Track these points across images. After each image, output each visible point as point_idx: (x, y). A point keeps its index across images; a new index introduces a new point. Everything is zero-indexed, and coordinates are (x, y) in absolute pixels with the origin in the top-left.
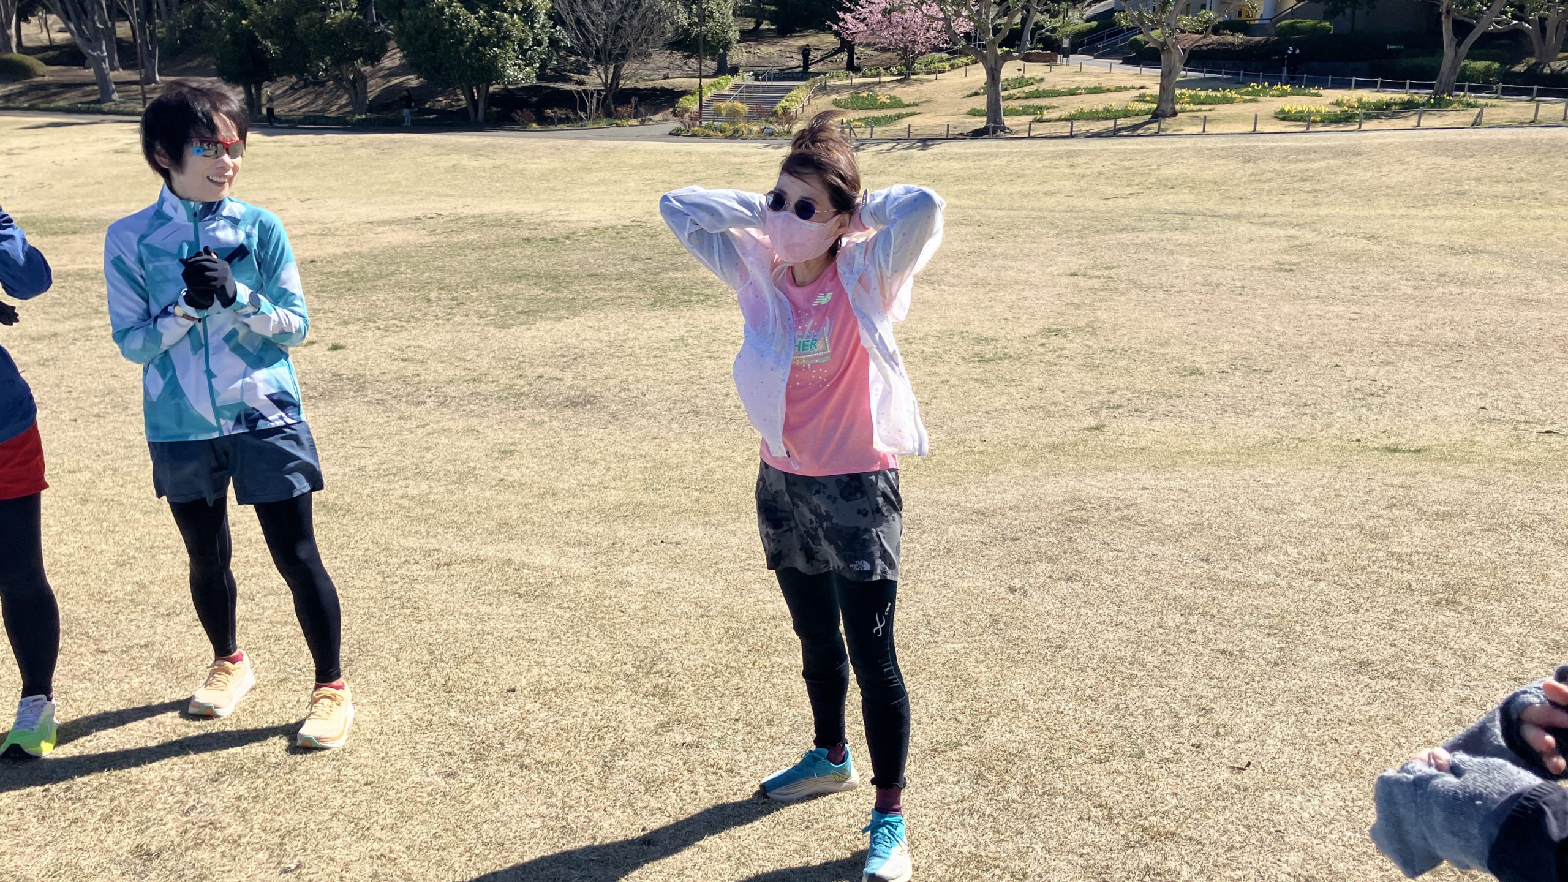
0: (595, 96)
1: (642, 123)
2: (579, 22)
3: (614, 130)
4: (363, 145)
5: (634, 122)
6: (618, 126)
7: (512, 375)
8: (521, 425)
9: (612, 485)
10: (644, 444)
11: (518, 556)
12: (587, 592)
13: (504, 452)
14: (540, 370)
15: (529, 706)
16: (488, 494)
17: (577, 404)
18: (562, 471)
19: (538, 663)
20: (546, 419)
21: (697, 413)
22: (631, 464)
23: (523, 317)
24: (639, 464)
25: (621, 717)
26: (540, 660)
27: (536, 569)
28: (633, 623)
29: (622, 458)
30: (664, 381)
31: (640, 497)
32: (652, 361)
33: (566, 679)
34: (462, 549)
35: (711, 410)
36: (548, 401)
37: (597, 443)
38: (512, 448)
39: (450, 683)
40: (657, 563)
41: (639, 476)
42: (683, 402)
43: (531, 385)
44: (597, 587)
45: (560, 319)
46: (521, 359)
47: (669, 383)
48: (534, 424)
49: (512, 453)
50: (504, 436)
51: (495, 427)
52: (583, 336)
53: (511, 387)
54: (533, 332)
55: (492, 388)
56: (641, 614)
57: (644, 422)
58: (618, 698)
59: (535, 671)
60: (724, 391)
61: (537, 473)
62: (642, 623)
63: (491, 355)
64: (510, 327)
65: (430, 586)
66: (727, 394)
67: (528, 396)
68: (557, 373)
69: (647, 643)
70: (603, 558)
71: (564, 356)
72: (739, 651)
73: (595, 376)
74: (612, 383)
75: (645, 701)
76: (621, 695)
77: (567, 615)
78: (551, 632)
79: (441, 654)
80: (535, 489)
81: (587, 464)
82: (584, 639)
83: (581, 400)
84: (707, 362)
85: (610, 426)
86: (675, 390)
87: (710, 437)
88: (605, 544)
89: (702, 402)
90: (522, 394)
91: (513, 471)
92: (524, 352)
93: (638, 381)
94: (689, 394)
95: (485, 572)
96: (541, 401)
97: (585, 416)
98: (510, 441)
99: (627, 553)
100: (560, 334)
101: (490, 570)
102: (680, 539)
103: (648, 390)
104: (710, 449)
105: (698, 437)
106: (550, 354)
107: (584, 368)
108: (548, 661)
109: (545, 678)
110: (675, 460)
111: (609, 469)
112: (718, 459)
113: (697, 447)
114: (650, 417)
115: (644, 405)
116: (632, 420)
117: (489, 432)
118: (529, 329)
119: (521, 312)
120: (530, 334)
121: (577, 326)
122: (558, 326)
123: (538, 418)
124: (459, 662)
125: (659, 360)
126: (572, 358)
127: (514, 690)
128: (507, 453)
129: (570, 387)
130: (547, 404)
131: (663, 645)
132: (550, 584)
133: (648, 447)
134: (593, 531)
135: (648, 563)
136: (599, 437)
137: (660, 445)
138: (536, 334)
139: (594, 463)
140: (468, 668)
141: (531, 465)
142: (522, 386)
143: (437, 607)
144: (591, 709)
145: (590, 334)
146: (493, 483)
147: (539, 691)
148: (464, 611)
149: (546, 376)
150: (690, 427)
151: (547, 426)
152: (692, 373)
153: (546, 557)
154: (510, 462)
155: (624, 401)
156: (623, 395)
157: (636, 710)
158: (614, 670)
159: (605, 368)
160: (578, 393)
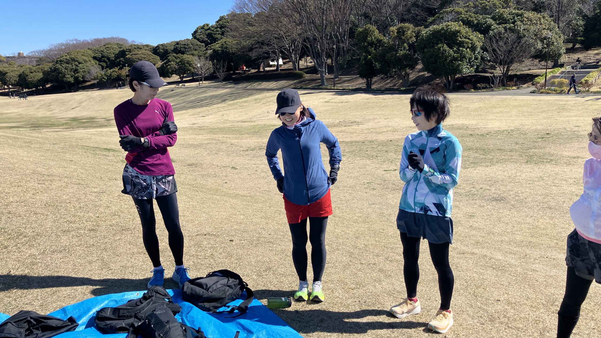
0: (498, 78)
1: (518, 88)
3: (505, 91)
5: (514, 88)
6: (507, 89)
7: (470, 187)
8: (475, 206)
9: (516, 233)
10: (527, 218)
11: (488, 254)
12: (520, 271)
13: (471, 216)
14: (481, 186)
15: (506, 307)
16: (467, 231)
17: (497, 200)
18: (494, 226)
19: (506, 293)
20: (485, 205)
21: (550, 208)
22: (523, 226)
23: (472, 165)
24: (526, 226)
25: (544, 318)
26: (507, 292)
27: (497, 260)
28: (542, 285)
29: (519, 223)
30: (534, 194)
31: (530, 239)
32: (528, 185)
33: (518, 300)
34: (465, 249)
35: (557, 207)
36: (485, 198)
37: (507, 216)
38: (473, 214)
39: (476, 294)
40: (547, 265)
41: (527, 231)
42: (544, 203)
43: (478, 191)
44: (524, 270)
45: (487, 166)
46: (473, 181)
47: (536, 195)
48: (480, 206)
49: (473, 216)
50: (469, 210)
51: (465, 206)
52: (497, 173)
53: (470, 191)
54: (477, 171)
55: (463, 191)
56: (545, 283)
57: (526, 210)
59: (506, 295)
60: (563, 200)
61: (485, 225)
62: (546, 286)
64: (468, 168)
65: (459, 260)
66: (564, 202)
67: (477, 195)
68: (488, 187)
69: (550, 294)
70: (523, 260)
71: (490, 181)
72: (590, 304)
73: (504, 190)
74: (511, 193)
75: (553, 314)
76: (542, 310)
77: (514, 278)
78: (509, 283)
79: (470, 283)
80: (485, 231)
81: (504, 224)
82: (523, 288)
83: (499, 199)
84: (554, 187)
85: (512, 210)
86: (539, 198)
87: (557, 219)
88: (522, 255)
89: (552, 204)
90: (474, 194)
91: (475, 223)
92: (474, 178)
93: (523, 193)
94: (546, 200)
95: (478, 258)
96: (483, 198)
97: (501, 205)
98: (472, 212)
99: (532, 260)
100: (488, 172)
102: (555, 257)
103: (527, 197)
104: (558, 223)
105: (552, 218)
106: (484, 180)
107: (499, 186)
108: (510, 293)
109: (510, 299)
110: (543, 226)
111: (514, 227)
112: (562, 228)
113: (551, 222)
114: (529, 208)
115: (526, 203)
116: (521, 208)
117: (463, 208)
118: (475, 169)
119: (472, 163)
120: (475, 172)
121: (495, 170)
122: (487, 169)
123: (482, 204)
124: (478, 287)
125: (531, 185)
126: (494, 182)
127: (499, 301)
128: (472, 216)
129: (494, 193)
130: (485, 199)
131: (557, 296)
132: (504, 266)
133: (529, 220)
134: (515, 249)
135: (543, 265)
136: (508, 214)
137: (534, 220)
138: (478, 171)
139: (507, 223)
140: (481, 290)
141: (481, 222)
142: (475, 191)
143: (465, 268)
144: (531, 313)
145: (500, 173)
146: (468, 227)
147: (509, 303)
148: (474, 270)
149: (484, 188)
150: (548, 214)
151: (486, 207)
152: (547, 191)
153: (499, 256)
154: (474, 220)
155: (517, 200)
156: (517, 198)
157: (550, 317)
158: (537, 301)
159: (508, 187)
160: (497, 196)
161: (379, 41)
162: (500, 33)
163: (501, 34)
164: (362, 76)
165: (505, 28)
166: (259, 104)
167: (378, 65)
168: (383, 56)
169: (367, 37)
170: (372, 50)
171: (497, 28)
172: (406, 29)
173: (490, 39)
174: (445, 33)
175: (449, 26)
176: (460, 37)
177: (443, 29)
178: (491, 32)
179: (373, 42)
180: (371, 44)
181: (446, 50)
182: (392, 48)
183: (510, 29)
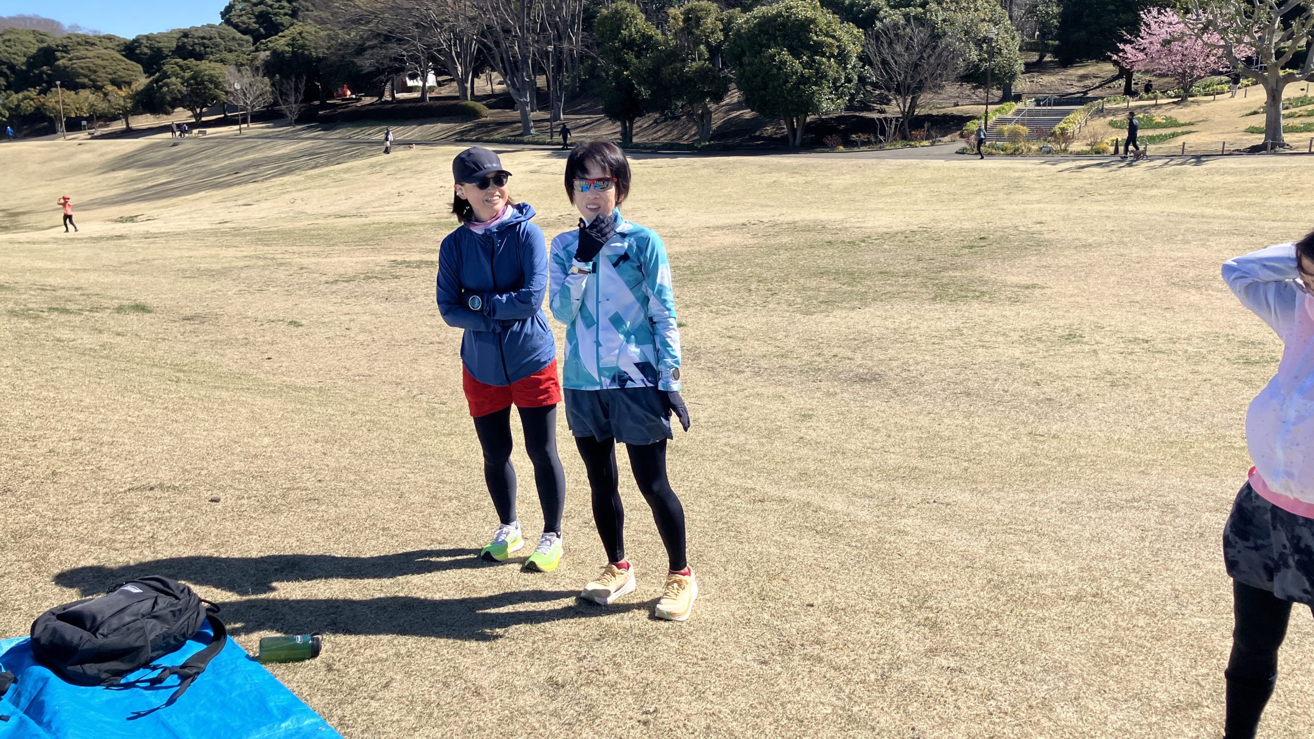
0: (894, 122)
1: (933, 144)
2: (884, 62)
3: (908, 150)
4: (705, 166)
5: (926, 143)
6: (912, 146)
7: (812, 353)
8: (818, 394)
9: (892, 450)
10: (920, 417)
11: (816, 500)
12: (871, 535)
13: (804, 416)
14: (836, 350)
15: (824, 619)
16: (790, 448)
17: (865, 380)
18: (850, 435)
19: (831, 587)
20: (838, 391)
21: (968, 394)
22: (908, 434)
23: (823, 306)
24: (915, 435)
25: (897, 638)
26: (833, 584)
27: (830, 512)
28: (908, 565)
29: (901, 428)
30: (940, 365)
31: (915, 462)
32: (930, 347)
33: (853, 602)
34: (772, 490)
35: (981, 392)
36: (841, 376)
37: (880, 414)
38: (811, 412)
39: (764, 593)
40: (930, 519)
41: (916, 445)
42: (957, 384)
43: (827, 362)
44: (879, 532)
45: (853, 309)
46: (820, 340)
47: (944, 366)
48: (829, 394)
49: (810, 416)
50: (804, 402)
51: (798, 395)
52: (872, 323)
53: (811, 363)
54: (832, 319)
55: (796, 363)
56: (915, 558)
57: (921, 399)
58: (895, 624)
59: (829, 593)
60: (994, 376)
61: (830, 435)
62: (916, 567)
63: (797, 336)
64: (812, 314)
65: (749, 517)
66: (997, 380)
67: (824, 371)
68: (850, 354)
69: (920, 583)
70: (884, 510)
71: (855, 339)
72: (999, 600)
73: (881, 357)
74: (895, 364)
75: (917, 629)
76: (897, 621)
77: (855, 552)
78: (842, 564)
79: (757, 570)
80: (828, 448)
81: (871, 431)
82: (868, 573)
83: (868, 377)
84: (980, 350)
85: (892, 400)
86: (949, 373)
87: (979, 416)
88: (886, 498)
89: (973, 385)
90: (819, 369)
91: (811, 431)
92: (823, 335)
93: (917, 364)
94: (962, 377)
95: (790, 510)
96: (835, 376)
97: (871, 390)
98: (809, 407)
99: (904, 508)
100: (852, 321)
101: (794, 509)
102: (950, 501)
103: (925, 371)
104: (979, 426)
105: (968, 415)
106: (843, 338)
107: (872, 350)
108: (839, 587)
109: (837, 600)
110: (947, 433)
111: (889, 436)
112: (985, 436)
113: (967, 423)
114: (926, 395)
115: (922, 384)
116: (911, 396)
117: (792, 398)
118: (828, 316)
119: (822, 302)
120: (827, 320)
121: (868, 315)
122: (852, 314)
123: (831, 390)
124: (771, 577)
125: (937, 346)
126: (862, 341)
127: (812, 606)
128: (806, 417)
129: (859, 366)
130: (840, 379)
131: (934, 586)
132: (841, 526)
133: (924, 421)
134: (876, 486)
135: (922, 518)
136: (882, 409)
137: (934, 419)
138: (833, 320)
139: (877, 430)
140: (777, 583)
141: (825, 428)
142: (820, 363)
143: (755, 533)
144: (873, 629)
145: (878, 322)
146: (795, 440)
147: (832, 609)
148: (774, 538)
149: (840, 356)
150: (962, 406)
151: (839, 397)
152: (966, 359)
153: (838, 504)
154: (809, 424)
155: (904, 380)
156: (904, 375)
157: (910, 635)
158: (892, 601)
159: (890, 350)
160: (866, 371)
161: (648, 39)
162: (896, 26)
163: (899, 28)
164: (613, 114)
165: (906, 16)
166: (380, 175)
167: (645, 93)
168: (655, 72)
169: (619, 28)
170: (630, 57)
171: (890, 15)
172: (702, 14)
173: (877, 38)
174: (784, 25)
175: (791, 8)
176: (816, 32)
177: (779, 14)
178: (878, 24)
179: (634, 39)
180: (629, 44)
181: (786, 61)
182: (674, 56)
183: (916, 18)
